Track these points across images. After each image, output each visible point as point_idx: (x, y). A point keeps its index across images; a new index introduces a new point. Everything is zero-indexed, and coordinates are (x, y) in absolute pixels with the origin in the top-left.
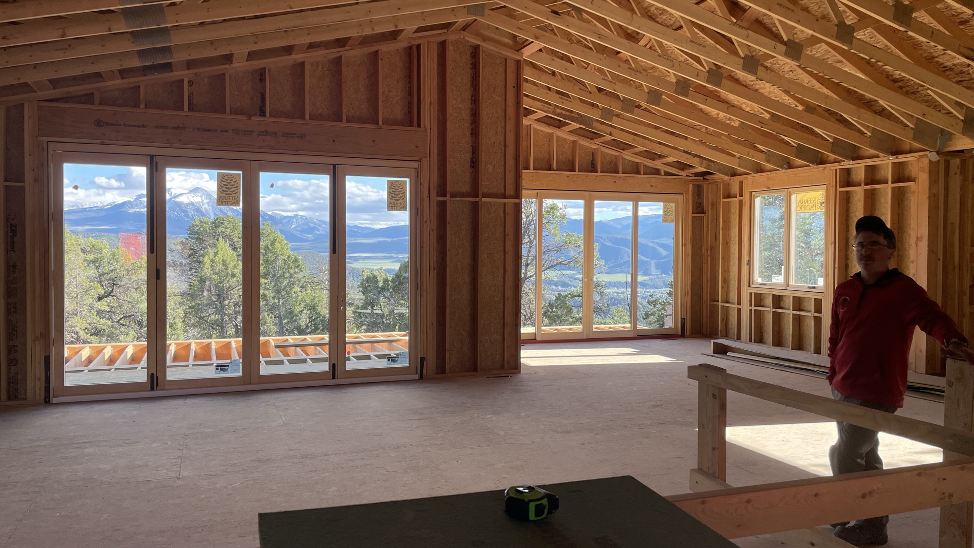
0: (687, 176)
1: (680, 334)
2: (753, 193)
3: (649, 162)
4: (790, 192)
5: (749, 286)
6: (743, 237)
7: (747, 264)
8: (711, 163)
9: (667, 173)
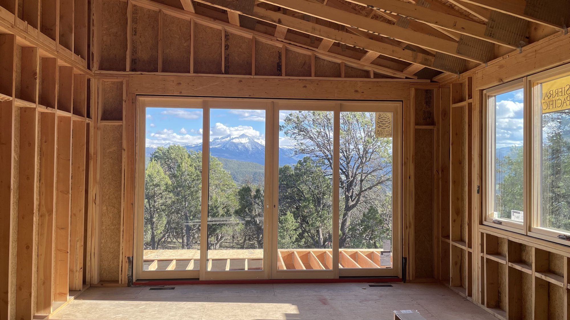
0: (406, 78)
1: (400, 276)
2: (484, 92)
3: (354, 63)
4: (530, 81)
5: (481, 223)
6: (472, 153)
7: (478, 192)
8: (430, 57)
9: (377, 75)
